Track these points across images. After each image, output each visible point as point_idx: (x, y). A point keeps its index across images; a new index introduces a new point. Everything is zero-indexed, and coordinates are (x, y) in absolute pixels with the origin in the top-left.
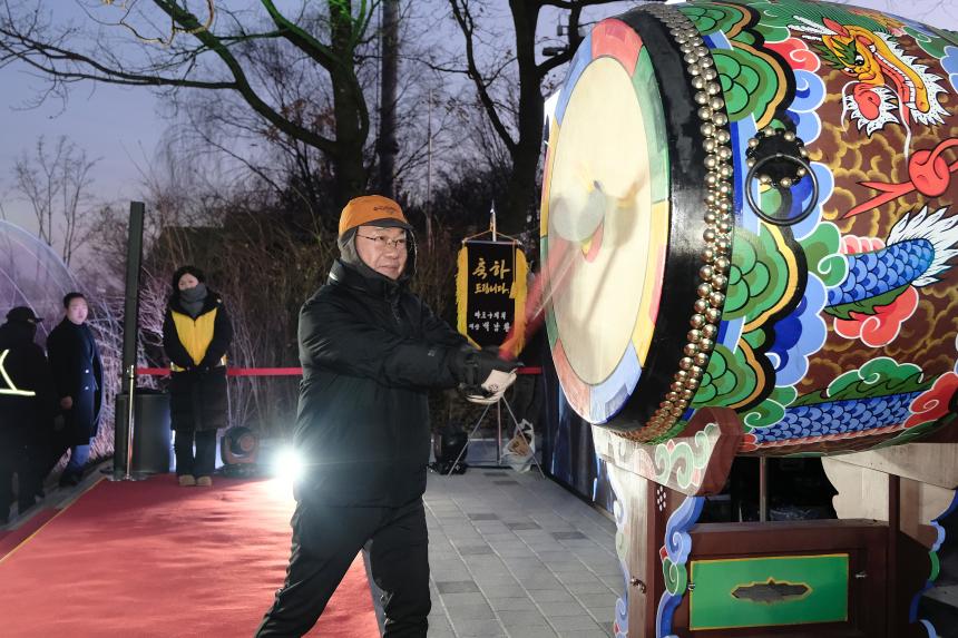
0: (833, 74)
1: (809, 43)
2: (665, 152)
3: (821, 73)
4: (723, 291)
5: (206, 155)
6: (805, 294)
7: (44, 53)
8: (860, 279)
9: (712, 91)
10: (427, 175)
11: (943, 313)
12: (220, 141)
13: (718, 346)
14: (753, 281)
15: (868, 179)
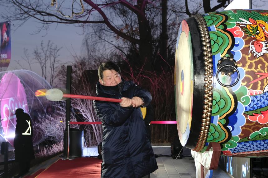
0: (248, 38)
1: (242, 28)
3: (243, 38)
4: (211, 107)
5: (100, 43)
6: (237, 108)
7: (41, 14)
8: (255, 103)
9: (208, 45)
12: (104, 38)
13: (211, 124)
14: (220, 104)
15: (257, 72)
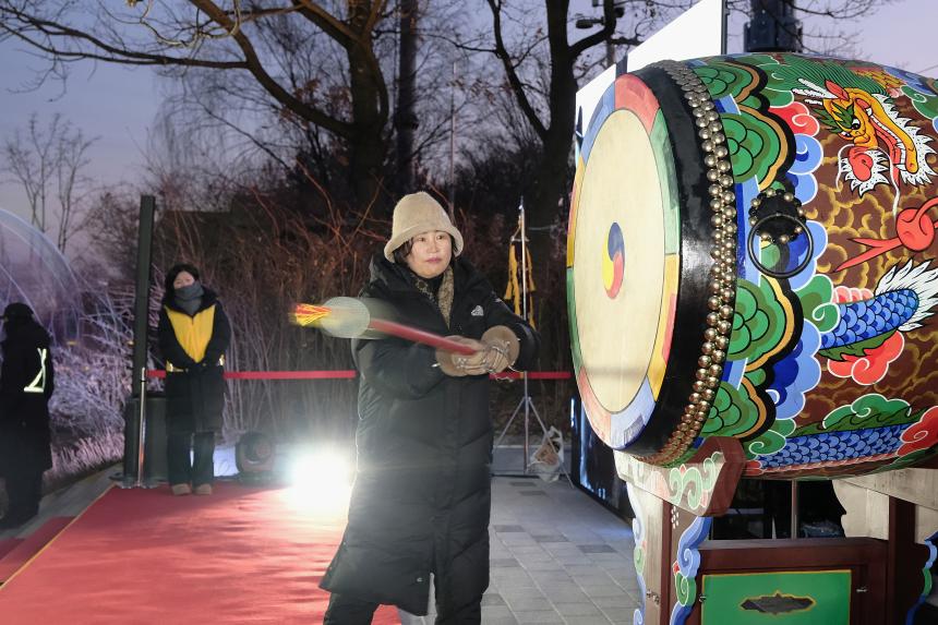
0: (831, 137)
1: (811, 107)
2: (677, 209)
3: (820, 137)
4: (728, 335)
5: (208, 129)
6: (801, 339)
7: (41, 29)
8: (851, 325)
9: (720, 154)
10: (450, 154)
11: (928, 355)
12: (223, 114)
13: (723, 383)
14: (754, 327)
15: (858, 236)
